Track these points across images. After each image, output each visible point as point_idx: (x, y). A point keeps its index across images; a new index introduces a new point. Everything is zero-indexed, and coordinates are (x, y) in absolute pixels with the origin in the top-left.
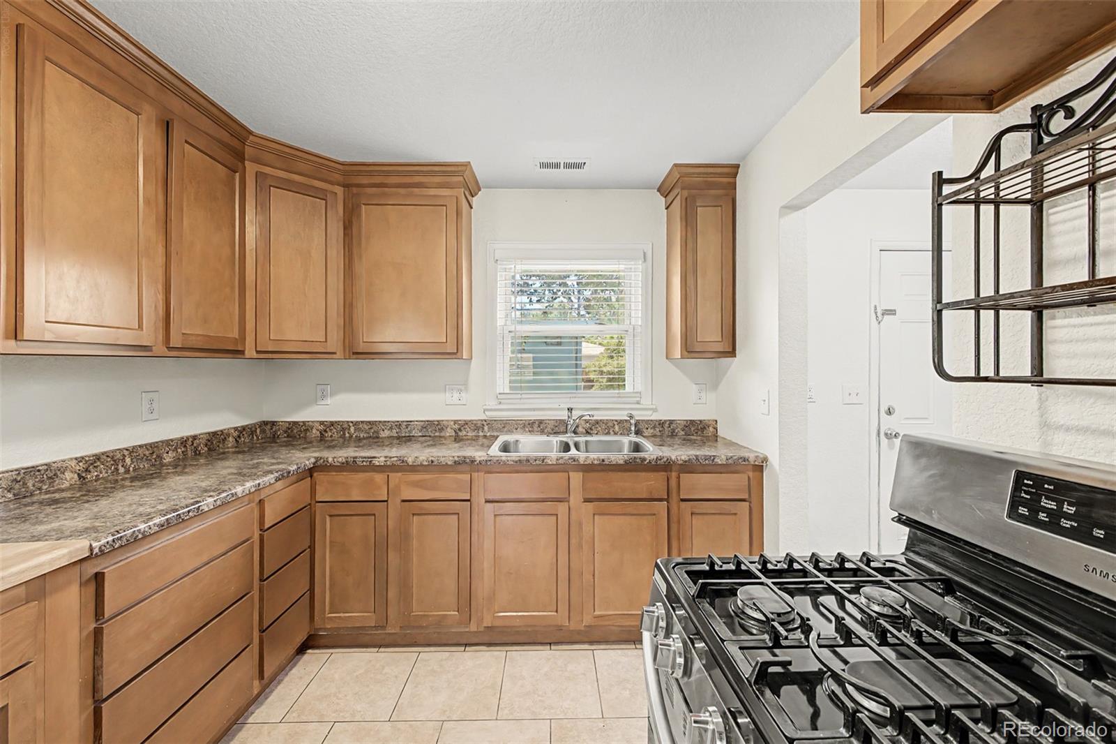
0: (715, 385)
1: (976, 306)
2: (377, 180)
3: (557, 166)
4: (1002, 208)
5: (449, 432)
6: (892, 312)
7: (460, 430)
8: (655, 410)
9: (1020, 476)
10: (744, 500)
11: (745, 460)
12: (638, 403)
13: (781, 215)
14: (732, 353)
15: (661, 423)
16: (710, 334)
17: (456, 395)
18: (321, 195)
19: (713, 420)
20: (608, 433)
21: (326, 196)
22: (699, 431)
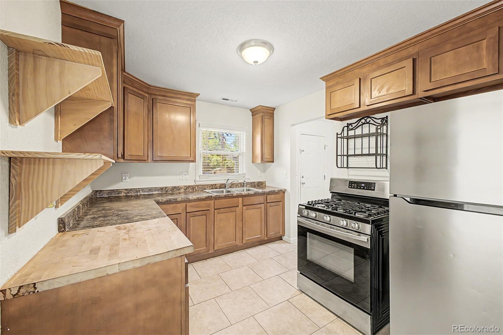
0: (264, 171)
1: (341, 155)
2: (162, 94)
3: (228, 100)
4: (344, 139)
5: (182, 190)
6: (303, 151)
7: (186, 189)
8: (249, 179)
9: (350, 182)
10: (280, 201)
11: (282, 190)
12: (244, 177)
13: (291, 127)
14: (273, 162)
15: (252, 183)
16: (267, 156)
17: (184, 176)
18: (143, 97)
19: (264, 181)
20: (236, 187)
21: (144, 97)
22: (260, 185)
